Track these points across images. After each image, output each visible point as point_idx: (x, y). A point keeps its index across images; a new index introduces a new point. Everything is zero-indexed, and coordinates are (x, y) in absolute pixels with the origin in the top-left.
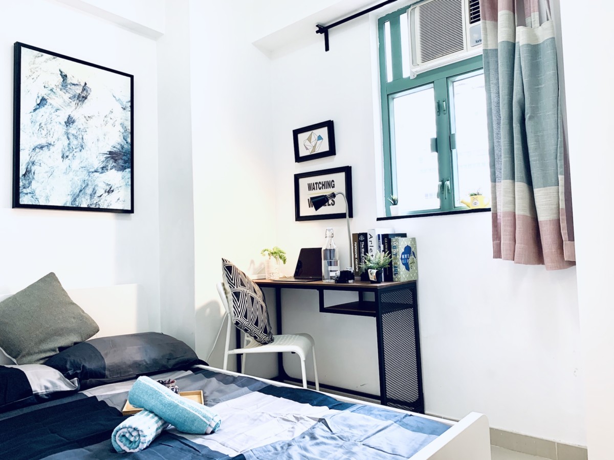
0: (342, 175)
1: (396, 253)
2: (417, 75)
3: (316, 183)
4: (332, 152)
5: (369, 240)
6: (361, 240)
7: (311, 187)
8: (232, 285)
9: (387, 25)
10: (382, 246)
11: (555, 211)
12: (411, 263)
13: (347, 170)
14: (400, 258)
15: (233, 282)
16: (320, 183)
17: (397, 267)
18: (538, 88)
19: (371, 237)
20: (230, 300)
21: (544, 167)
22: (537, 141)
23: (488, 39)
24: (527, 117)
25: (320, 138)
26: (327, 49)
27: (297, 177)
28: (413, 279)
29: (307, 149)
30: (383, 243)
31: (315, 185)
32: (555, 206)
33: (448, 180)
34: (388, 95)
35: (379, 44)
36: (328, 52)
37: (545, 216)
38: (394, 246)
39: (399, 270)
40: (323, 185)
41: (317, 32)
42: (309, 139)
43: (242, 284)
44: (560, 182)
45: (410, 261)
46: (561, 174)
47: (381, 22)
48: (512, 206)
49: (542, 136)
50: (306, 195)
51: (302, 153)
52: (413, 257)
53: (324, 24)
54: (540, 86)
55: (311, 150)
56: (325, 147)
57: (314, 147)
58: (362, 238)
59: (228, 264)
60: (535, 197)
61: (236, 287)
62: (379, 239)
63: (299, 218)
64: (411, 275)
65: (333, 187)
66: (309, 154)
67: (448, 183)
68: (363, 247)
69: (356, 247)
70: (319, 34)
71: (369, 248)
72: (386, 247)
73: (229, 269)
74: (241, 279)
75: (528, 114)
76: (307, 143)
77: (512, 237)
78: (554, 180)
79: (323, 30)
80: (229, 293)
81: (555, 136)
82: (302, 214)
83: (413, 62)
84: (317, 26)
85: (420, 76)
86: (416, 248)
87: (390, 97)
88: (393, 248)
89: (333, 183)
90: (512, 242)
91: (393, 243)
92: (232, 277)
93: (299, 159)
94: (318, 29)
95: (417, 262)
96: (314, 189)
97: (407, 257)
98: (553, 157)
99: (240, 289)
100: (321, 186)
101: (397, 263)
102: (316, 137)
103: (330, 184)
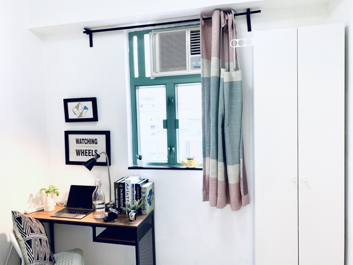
0: (104, 137)
1: (144, 197)
2: (155, 78)
3: (83, 139)
4: (95, 119)
5: (126, 187)
6: (120, 187)
7: (78, 141)
8: (24, 234)
9: (135, 38)
10: (135, 192)
11: (237, 178)
12: (152, 200)
13: (107, 134)
14: (147, 199)
15: (24, 231)
16: (86, 139)
17: (145, 205)
18: (231, 107)
19: (128, 185)
20: (24, 248)
21: (233, 153)
22: (230, 138)
23: (204, 71)
24: (226, 124)
25: (86, 108)
26: (91, 45)
27: (67, 133)
28: (153, 209)
29: (75, 114)
30: (136, 190)
31: (82, 141)
32: (237, 176)
33: (174, 147)
34: (135, 86)
35: (129, 50)
36: (91, 48)
37: (233, 181)
38: (143, 192)
39: (146, 207)
40: (88, 141)
41: (84, 32)
42: (77, 107)
43: (32, 231)
44: (241, 163)
45: (151, 199)
46: (241, 158)
47: (131, 36)
48: (215, 175)
49: (232, 135)
50: (73, 147)
51: (71, 116)
52: (153, 195)
53: (90, 28)
54: (232, 106)
55: (78, 115)
56: (90, 115)
57: (81, 113)
58: (121, 186)
59: (18, 215)
60: (227, 170)
61: (27, 236)
62: (133, 187)
63: (68, 162)
64: (152, 207)
65: (96, 144)
66: (77, 118)
67: (174, 149)
68: (122, 192)
69: (117, 192)
70: (86, 34)
71: (126, 192)
72: (138, 192)
73: (18, 220)
74: (30, 226)
75: (226, 122)
76: (75, 110)
77: (215, 193)
78: (237, 161)
79: (89, 32)
80: (21, 241)
81: (239, 136)
82: (71, 160)
83: (154, 69)
84: (85, 29)
85: (157, 78)
86: (154, 190)
87: (136, 87)
88: (142, 193)
89: (96, 141)
90: (216, 196)
91: (143, 190)
92: (22, 227)
93: (68, 120)
94: (85, 30)
95: (154, 197)
96: (80, 143)
97: (150, 197)
98: (237, 148)
99: (31, 236)
100: (86, 141)
101: (145, 203)
102: (83, 107)
103: (94, 142)
